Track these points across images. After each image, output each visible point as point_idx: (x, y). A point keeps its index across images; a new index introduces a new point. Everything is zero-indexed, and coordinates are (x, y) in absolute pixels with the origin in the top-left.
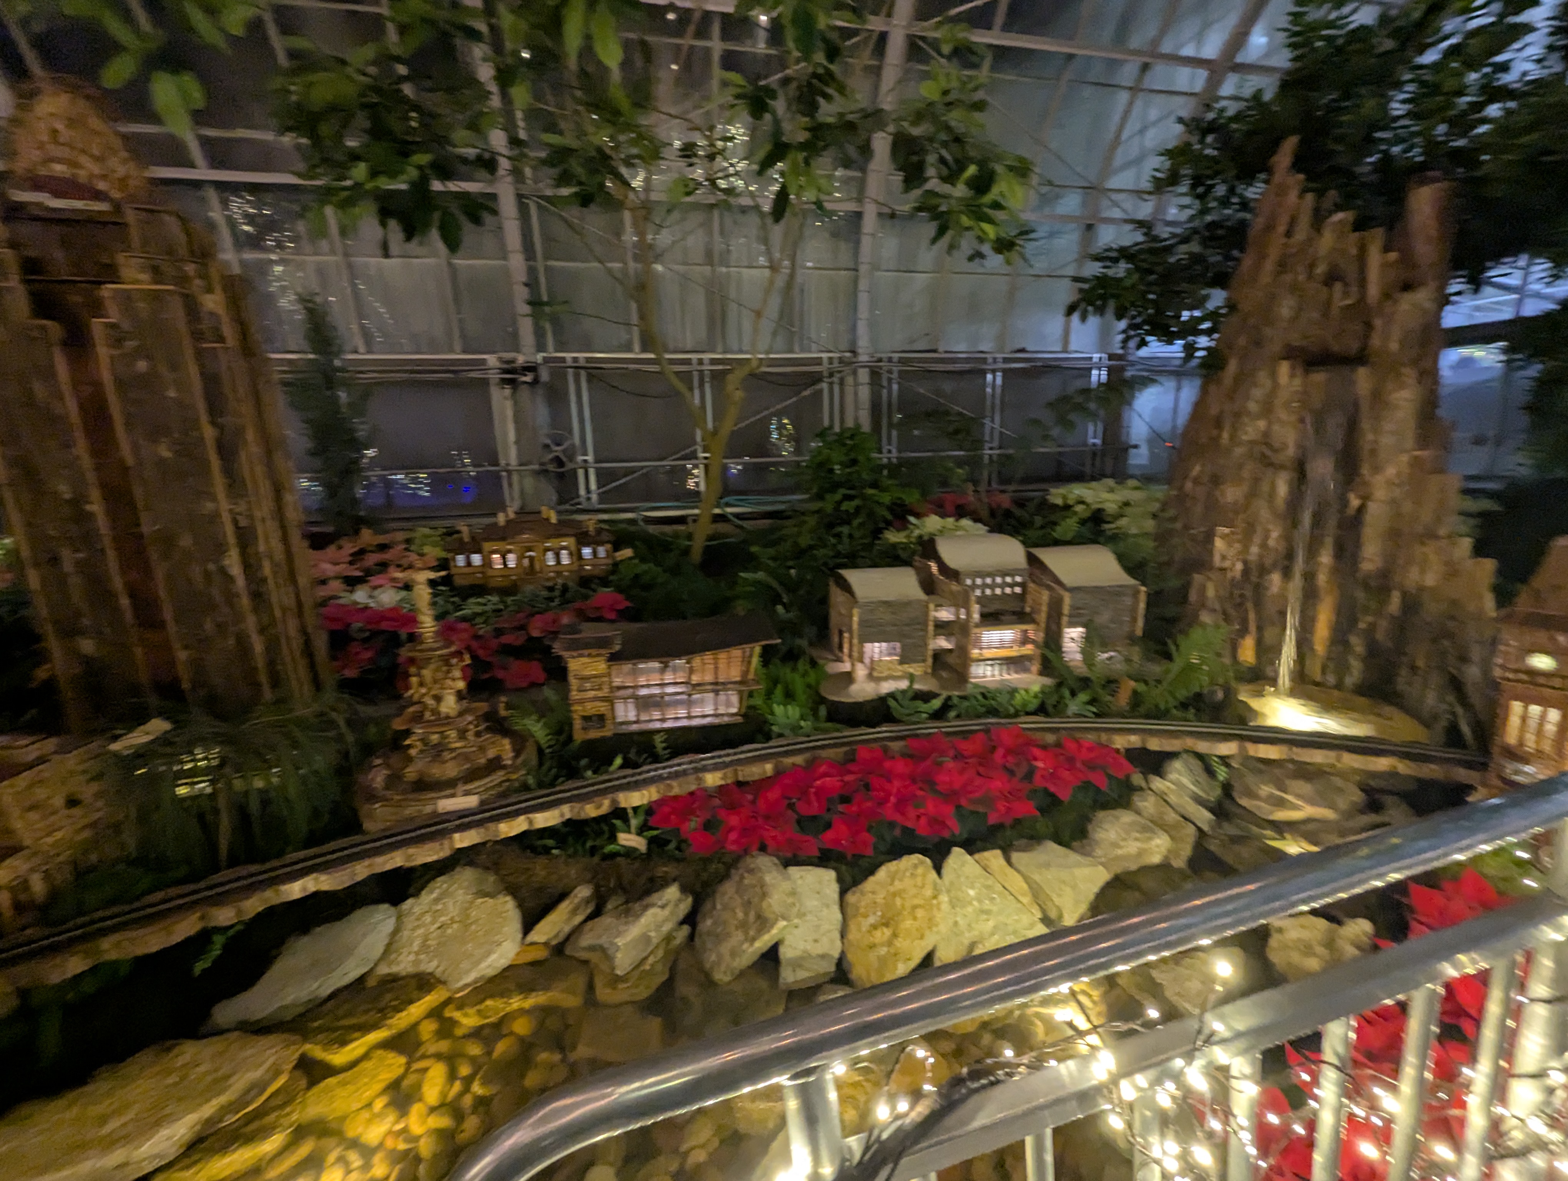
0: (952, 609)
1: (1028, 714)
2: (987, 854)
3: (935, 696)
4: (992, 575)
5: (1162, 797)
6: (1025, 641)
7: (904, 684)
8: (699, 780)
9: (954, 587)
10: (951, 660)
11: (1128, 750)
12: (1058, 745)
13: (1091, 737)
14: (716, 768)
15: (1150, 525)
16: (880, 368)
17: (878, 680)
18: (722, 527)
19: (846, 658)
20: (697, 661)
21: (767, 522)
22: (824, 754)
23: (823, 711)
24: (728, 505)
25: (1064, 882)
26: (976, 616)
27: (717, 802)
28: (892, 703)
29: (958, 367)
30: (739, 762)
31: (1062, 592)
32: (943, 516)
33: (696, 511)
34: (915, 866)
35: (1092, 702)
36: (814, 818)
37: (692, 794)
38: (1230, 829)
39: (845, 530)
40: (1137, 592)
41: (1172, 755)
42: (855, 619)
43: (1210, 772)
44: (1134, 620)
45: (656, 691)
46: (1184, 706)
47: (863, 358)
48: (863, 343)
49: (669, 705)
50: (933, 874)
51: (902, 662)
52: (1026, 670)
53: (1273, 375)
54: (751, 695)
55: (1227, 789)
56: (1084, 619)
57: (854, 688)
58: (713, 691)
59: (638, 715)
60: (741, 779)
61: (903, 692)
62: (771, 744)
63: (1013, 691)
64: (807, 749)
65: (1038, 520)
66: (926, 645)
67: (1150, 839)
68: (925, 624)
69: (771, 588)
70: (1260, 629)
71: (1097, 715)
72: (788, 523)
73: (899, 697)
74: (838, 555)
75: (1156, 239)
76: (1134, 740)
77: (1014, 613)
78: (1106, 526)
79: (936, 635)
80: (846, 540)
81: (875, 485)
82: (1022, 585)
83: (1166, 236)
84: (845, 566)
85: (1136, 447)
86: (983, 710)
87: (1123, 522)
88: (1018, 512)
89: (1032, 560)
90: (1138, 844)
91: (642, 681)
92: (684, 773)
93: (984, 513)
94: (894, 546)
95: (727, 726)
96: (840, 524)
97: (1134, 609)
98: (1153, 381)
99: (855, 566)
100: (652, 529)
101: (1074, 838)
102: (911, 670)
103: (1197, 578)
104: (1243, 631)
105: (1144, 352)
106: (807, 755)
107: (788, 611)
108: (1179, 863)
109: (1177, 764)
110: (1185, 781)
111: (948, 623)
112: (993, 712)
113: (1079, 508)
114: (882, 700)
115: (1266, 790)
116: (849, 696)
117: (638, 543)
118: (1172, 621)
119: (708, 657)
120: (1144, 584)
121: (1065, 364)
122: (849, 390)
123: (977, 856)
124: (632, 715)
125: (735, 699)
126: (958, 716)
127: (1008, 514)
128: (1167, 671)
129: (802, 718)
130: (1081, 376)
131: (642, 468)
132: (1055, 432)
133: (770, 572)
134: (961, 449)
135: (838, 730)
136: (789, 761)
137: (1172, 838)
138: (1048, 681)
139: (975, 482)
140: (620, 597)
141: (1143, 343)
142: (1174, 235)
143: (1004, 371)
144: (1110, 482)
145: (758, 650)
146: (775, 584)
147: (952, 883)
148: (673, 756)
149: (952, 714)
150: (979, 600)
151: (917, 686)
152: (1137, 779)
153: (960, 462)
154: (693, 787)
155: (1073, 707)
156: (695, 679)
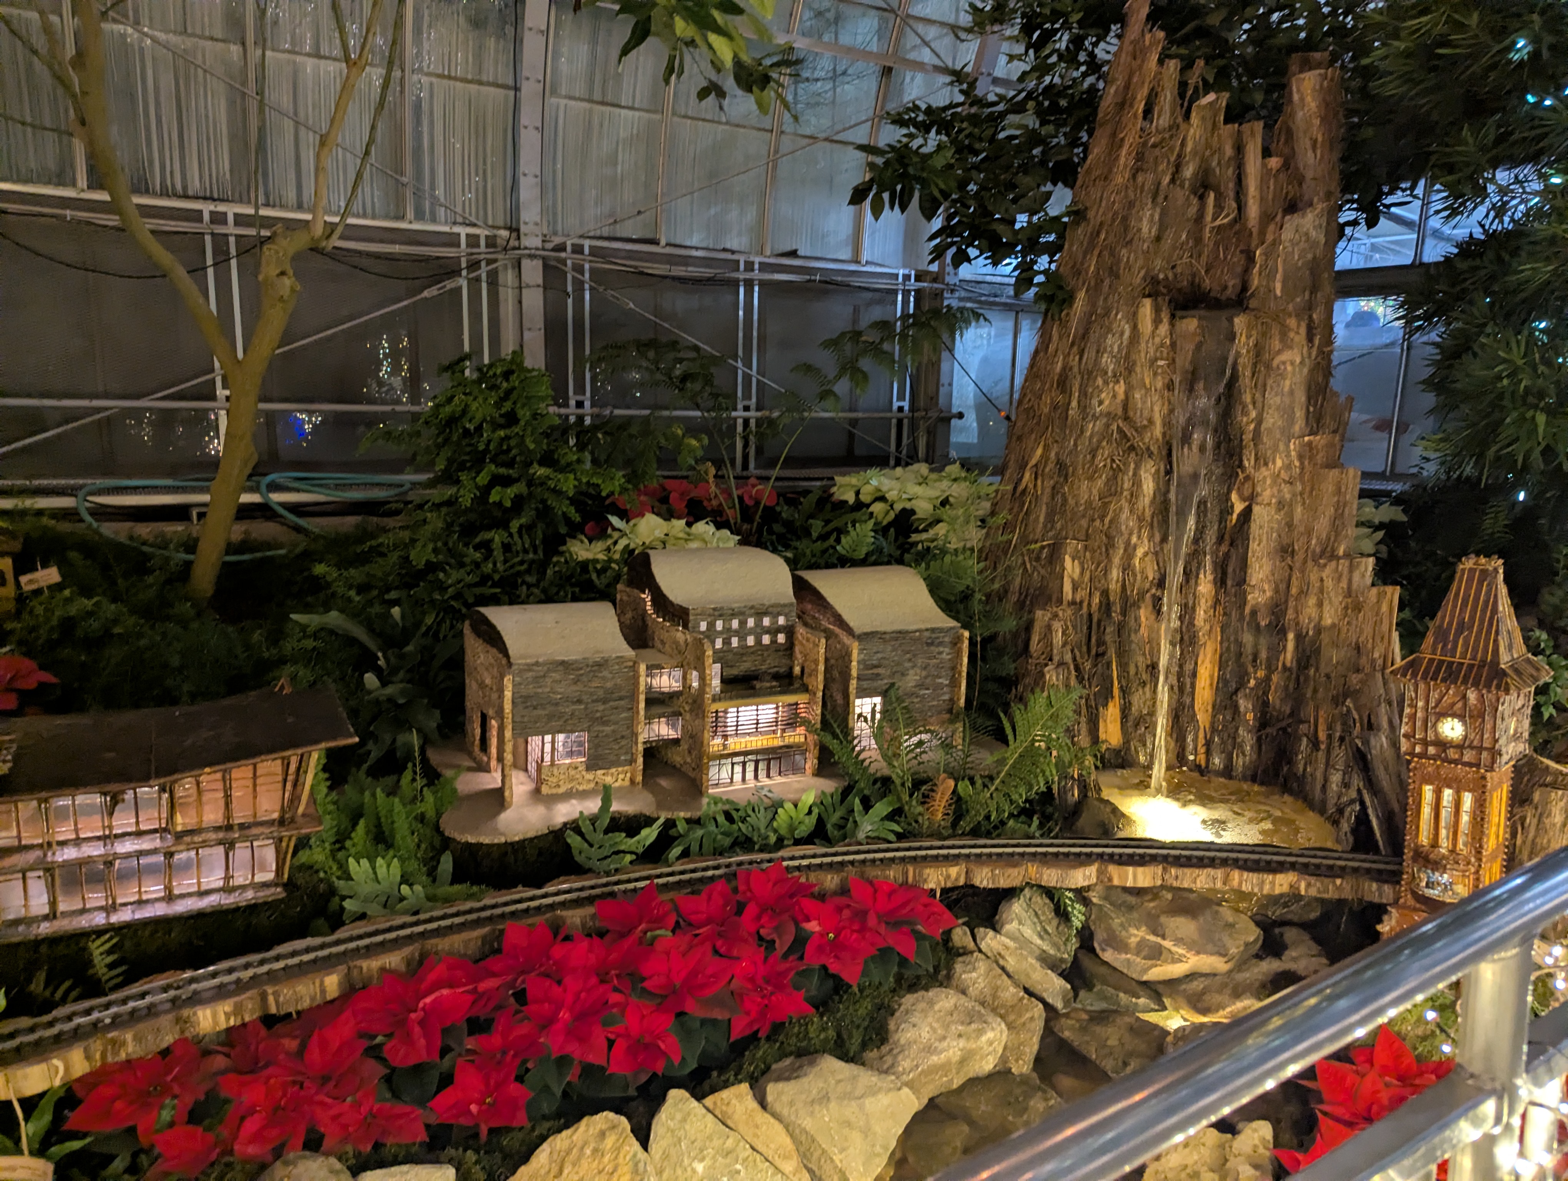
0: (678, 673)
1: (797, 842)
2: (725, 1094)
3: (649, 821)
4: (741, 614)
5: (997, 961)
6: (793, 721)
7: (593, 806)
8: (182, 1022)
9: (680, 635)
10: (677, 757)
11: (945, 891)
12: (843, 891)
13: (892, 874)
14: (221, 993)
15: (975, 536)
16: (564, 262)
17: (552, 800)
18: (262, 529)
19: (493, 763)
20: (185, 786)
21: (352, 520)
22: (443, 944)
23: (447, 863)
24: (275, 487)
25: (848, 1124)
26: (716, 683)
27: (220, 1062)
28: (574, 840)
29: (693, 271)
30: (272, 977)
31: (846, 639)
32: (668, 515)
33: (206, 498)
34: (602, 1135)
35: (895, 815)
36: (418, 1069)
37: (165, 1053)
38: (1089, 1001)
39: (497, 537)
40: (956, 642)
41: (1010, 894)
42: (508, 694)
43: (1062, 914)
44: (954, 683)
45: (95, 850)
46: (1026, 813)
47: (531, 241)
48: (530, 215)
49: (124, 876)
50: (636, 1146)
51: (591, 767)
52: (797, 770)
53: (1133, 319)
54: (303, 844)
55: (1086, 938)
56: (883, 683)
57: (506, 818)
58: (220, 843)
59: (53, 903)
60: (273, 1010)
61: (593, 820)
62: (341, 934)
63: (776, 806)
64: (410, 938)
65: (817, 526)
66: (635, 735)
67: (980, 1032)
68: (633, 696)
69: (352, 641)
70: (1124, 691)
71: (900, 837)
72: (390, 522)
73: (586, 828)
74: (485, 579)
75: (980, 102)
76: (955, 874)
77: (776, 677)
78: (915, 537)
79: (649, 718)
80: (498, 554)
81: (548, 460)
82: (790, 631)
83: (991, 98)
84: (495, 601)
85: (961, 416)
86: (727, 842)
87: (941, 529)
88: (786, 512)
89: (801, 587)
90: (962, 1043)
91: (64, 832)
92: (151, 1011)
93: (733, 514)
94: (584, 565)
95: (252, 908)
96: (489, 528)
97: (954, 668)
98: (978, 316)
99: (514, 600)
100: (109, 529)
101: (864, 1046)
102: (609, 780)
103: (1041, 616)
104: (1106, 695)
105: (965, 271)
106: (407, 951)
107: (384, 683)
108: (1022, 1067)
109: (1017, 907)
110: (1028, 932)
111: (672, 696)
112: (745, 843)
113: (878, 508)
114: (557, 836)
115: (1137, 934)
116: (496, 832)
117: (73, 555)
118: (1009, 683)
119: (210, 778)
120: (964, 627)
121: (856, 282)
122: (507, 296)
123: (709, 1101)
124: (39, 903)
125: (269, 855)
126: (685, 854)
127: (770, 515)
128: (1002, 762)
129: (406, 879)
130: (880, 302)
131: (99, 410)
132: (842, 387)
133: (355, 614)
134: (698, 407)
135: (470, 897)
136: (372, 965)
137: (1010, 1026)
138: (829, 786)
139: (719, 464)
140: (29, 664)
141: (962, 258)
142: (1002, 98)
143: (763, 284)
144: (923, 468)
145: (315, 757)
146: (360, 633)
147: (666, 1156)
148: (129, 979)
149: (676, 851)
150: (719, 657)
151: (616, 807)
152: (960, 936)
153: (692, 428)
154: (168, 1039)
155: (867, 825)
156: (181, 822)
